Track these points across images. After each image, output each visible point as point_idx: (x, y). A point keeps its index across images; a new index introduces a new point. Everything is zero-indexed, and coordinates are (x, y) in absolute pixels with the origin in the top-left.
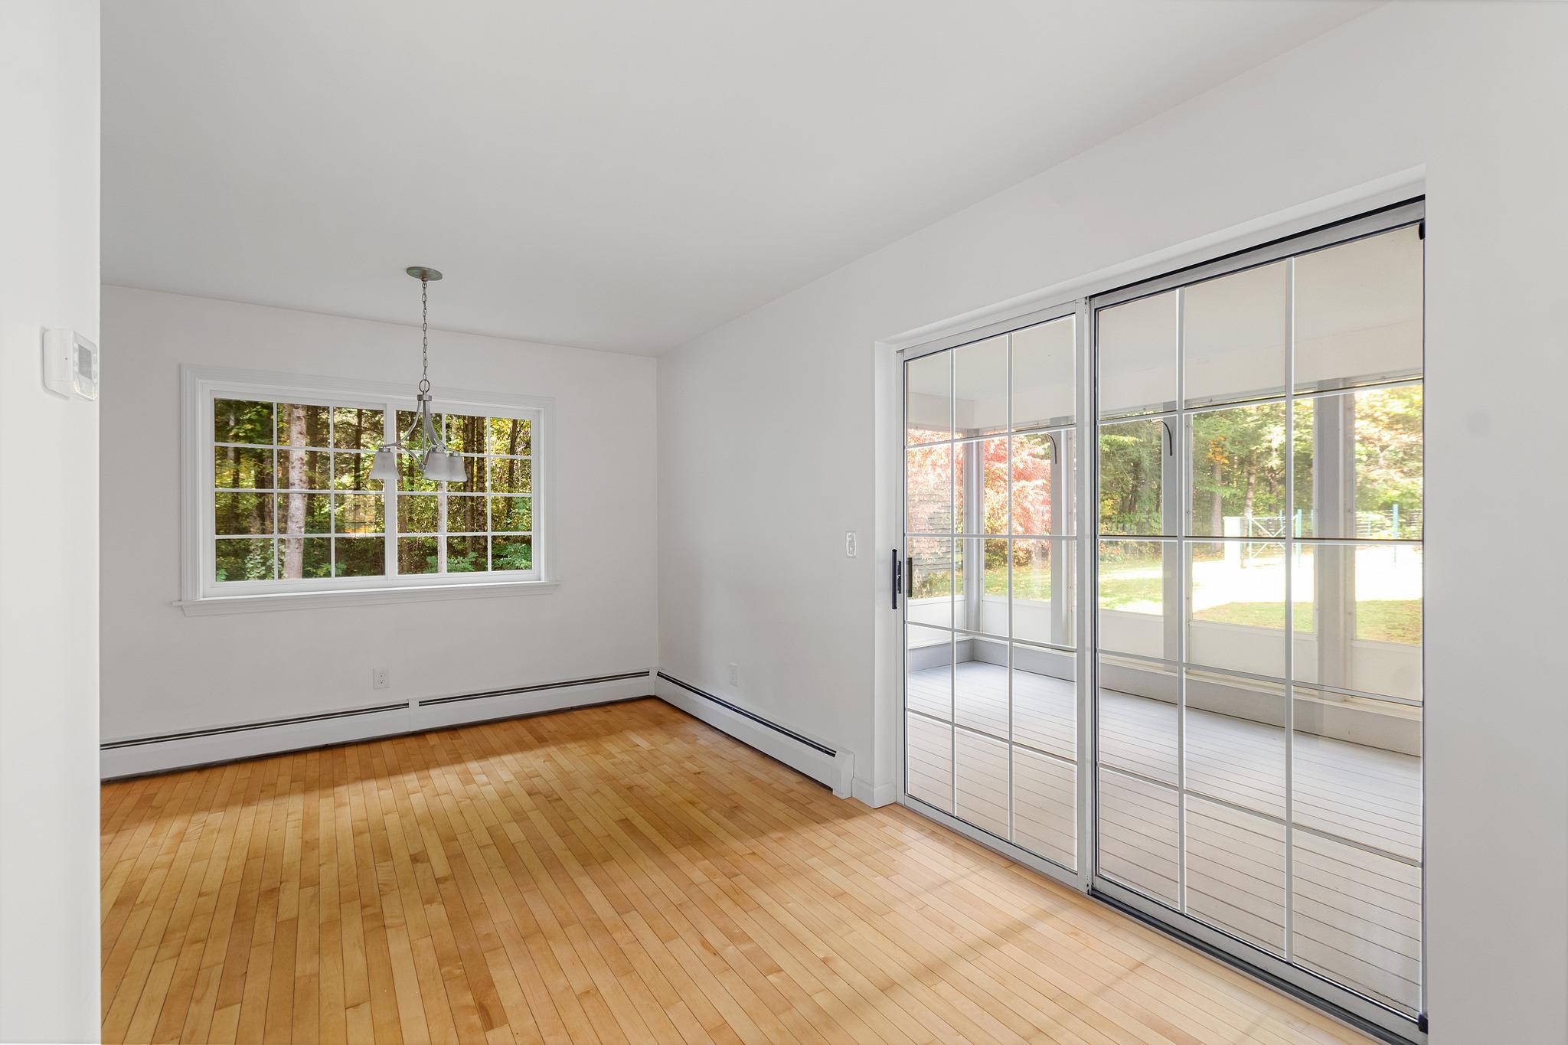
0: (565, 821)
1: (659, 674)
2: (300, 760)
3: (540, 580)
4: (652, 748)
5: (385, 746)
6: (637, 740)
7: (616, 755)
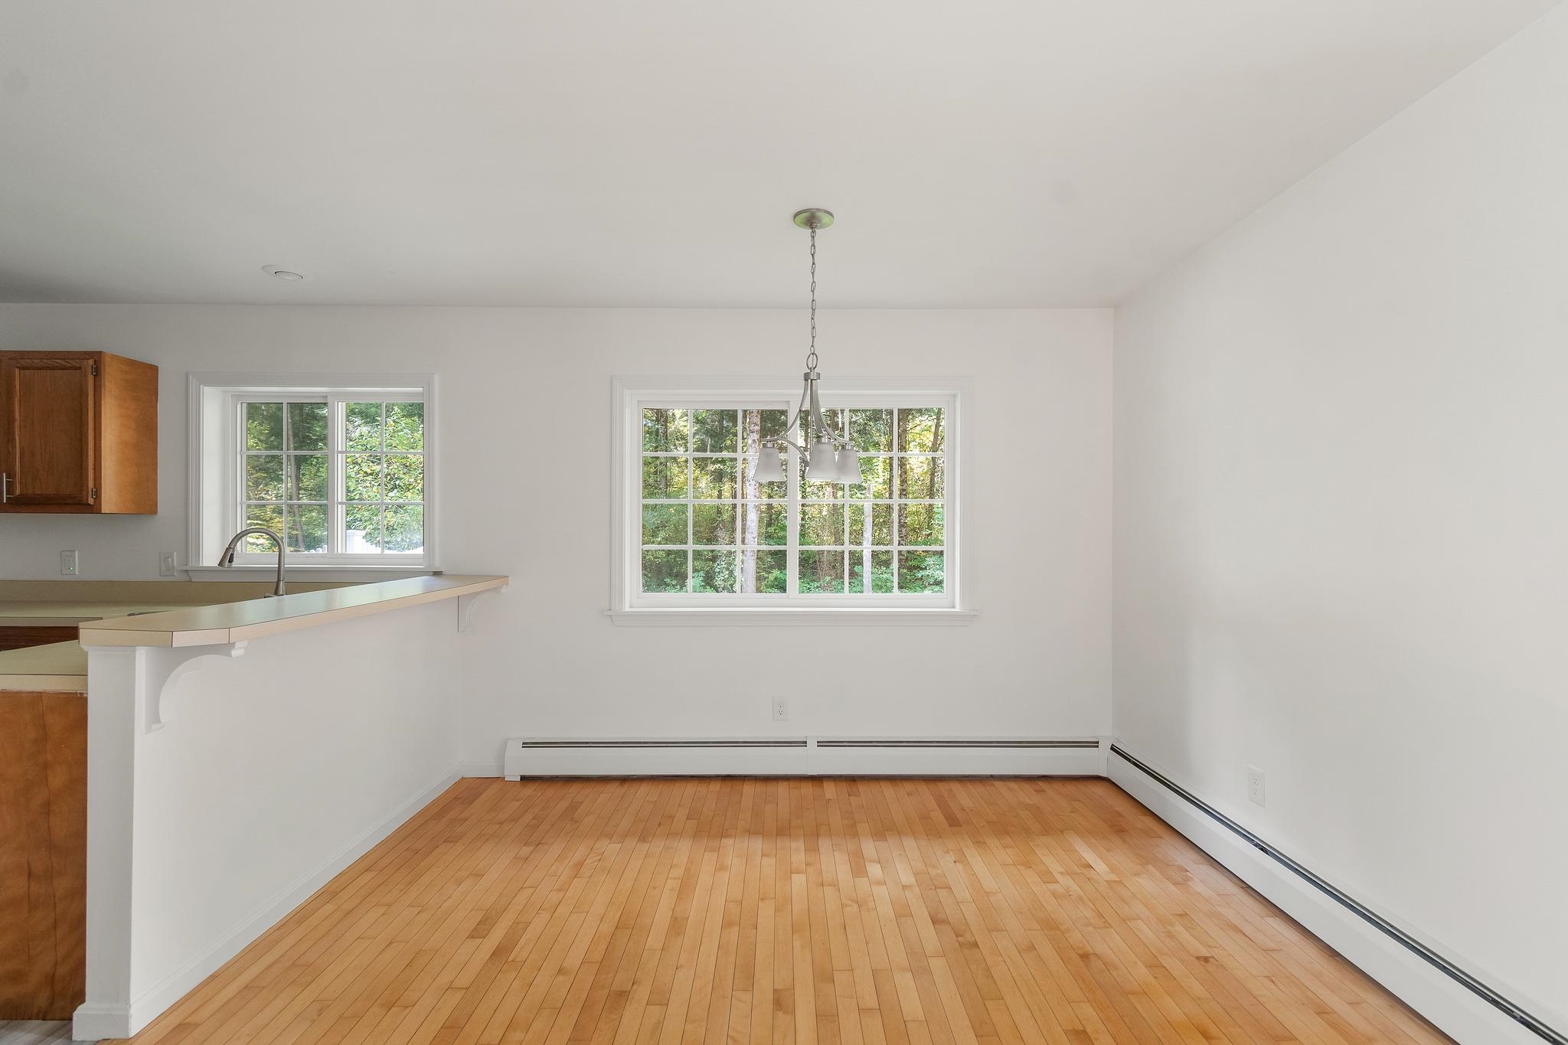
0: (984, 1000)
1: (1113, 748)
2: (703, 789)
3: (954, 607)
4: (1114, 877)
5: (782, 788)
6: (1089, 856)
7: (1058, 877)
